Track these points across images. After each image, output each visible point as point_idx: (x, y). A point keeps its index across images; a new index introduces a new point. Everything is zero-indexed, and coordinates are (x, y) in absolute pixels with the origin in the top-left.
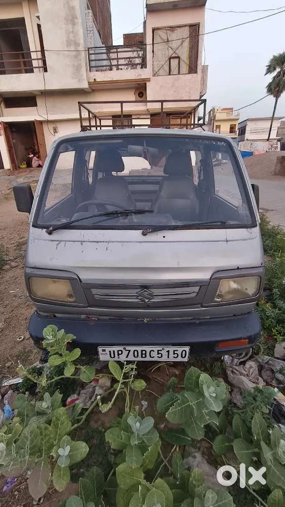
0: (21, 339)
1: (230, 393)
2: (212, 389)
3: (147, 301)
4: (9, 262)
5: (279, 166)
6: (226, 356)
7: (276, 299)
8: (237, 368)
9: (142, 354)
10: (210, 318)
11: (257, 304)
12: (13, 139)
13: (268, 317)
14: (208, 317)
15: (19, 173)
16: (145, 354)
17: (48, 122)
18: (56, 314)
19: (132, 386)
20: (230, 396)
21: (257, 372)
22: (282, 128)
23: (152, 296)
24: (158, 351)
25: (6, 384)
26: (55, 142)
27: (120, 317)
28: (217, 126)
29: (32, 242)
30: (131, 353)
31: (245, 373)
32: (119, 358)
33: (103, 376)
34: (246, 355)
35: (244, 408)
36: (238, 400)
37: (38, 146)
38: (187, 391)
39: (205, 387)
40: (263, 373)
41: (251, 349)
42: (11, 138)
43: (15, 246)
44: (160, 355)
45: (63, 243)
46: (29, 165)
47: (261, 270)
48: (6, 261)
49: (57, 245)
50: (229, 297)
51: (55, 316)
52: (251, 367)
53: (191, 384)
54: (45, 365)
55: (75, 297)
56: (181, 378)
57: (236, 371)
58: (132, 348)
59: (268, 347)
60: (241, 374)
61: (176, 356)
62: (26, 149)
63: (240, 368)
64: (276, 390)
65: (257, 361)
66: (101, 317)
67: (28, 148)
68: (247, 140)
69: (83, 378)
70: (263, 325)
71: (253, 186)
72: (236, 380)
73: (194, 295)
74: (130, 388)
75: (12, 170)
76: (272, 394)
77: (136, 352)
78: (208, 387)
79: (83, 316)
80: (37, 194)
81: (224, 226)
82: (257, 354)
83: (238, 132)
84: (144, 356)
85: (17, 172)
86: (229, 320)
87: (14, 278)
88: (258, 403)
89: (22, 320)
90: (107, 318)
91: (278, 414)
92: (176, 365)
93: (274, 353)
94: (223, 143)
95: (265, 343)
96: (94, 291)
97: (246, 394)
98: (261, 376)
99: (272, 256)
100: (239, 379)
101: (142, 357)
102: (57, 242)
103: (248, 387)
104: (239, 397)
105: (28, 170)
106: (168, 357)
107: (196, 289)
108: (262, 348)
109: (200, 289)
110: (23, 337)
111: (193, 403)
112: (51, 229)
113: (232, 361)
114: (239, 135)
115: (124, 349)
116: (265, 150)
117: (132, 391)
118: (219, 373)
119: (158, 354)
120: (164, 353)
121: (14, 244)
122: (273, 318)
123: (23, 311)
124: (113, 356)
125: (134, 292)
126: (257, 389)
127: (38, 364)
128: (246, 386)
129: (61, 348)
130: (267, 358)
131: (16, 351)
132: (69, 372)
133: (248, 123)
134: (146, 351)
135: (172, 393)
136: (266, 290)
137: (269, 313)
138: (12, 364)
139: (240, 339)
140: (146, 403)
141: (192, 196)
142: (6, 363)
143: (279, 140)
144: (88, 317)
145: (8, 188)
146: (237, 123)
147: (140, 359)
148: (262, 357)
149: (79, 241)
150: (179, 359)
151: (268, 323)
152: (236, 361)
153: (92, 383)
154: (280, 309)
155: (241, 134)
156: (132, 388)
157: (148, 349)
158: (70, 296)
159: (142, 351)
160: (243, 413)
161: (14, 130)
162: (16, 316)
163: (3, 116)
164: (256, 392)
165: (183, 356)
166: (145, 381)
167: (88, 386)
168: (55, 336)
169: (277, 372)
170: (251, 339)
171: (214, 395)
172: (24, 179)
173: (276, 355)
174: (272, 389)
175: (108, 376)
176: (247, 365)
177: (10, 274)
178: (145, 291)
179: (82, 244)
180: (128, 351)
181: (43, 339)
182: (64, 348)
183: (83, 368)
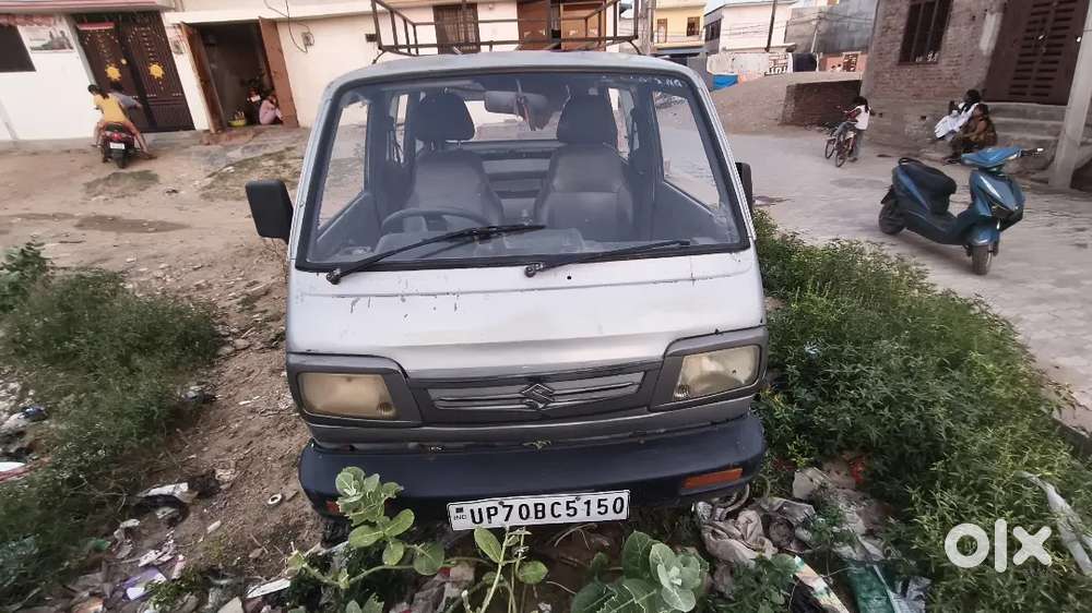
0: (276, 501)
1: (712, 573)
2: (675, 571)
3: (541, 406)
4: (230, 339)
5: (791, 107)
6: (701, 504)
7: (792, 385)
8: (721, 524)
9: (537, 512)
10: (667, 432)
11: (757, 398)
12: (212, 61)
13: (778, 420)
14: (662, 431)
15: (230, 138)
16: (543, 511)
17: (289, 21)
18: (356, 446)
19: (520, 577)
20: (710, 578)
21: (760, 529)
22: (795, 24)
23: (551, 395)
24: (568, 503)
25: (255, 594)
26: (329, 87)
27: (487, 442)
28: (659, 22)
29: (299, 301)
30: (515, 511)
31: (739, 533)
32: (490, 523)
33: (458, 563)
34: (739, 499)
35: (738, 597)
36: (726, 584)
37: (270, 77)
38: (627, 578)
39: (661, 569)
40: (773, 532)
41: (748, 486)
42: (205, 60)
43: (238, 304)
44: (571, 512)
45: (364, 301)
46: (252, 118)
47: (760, 333)
48: (224, 336)
49: (353, 303)
50: (700, 388)
51: (353, 448)
52: (749, 521)
53: (635, 564)
54: (334, 549)
55: (396, 407)
56: (614, 553)
57: (719, 531)
58: (516, 502)
59: (781, 481)
60: (731, 536)
61: (602, 510)
62: (242, 83)
63: (729, 526)
64: (798, 560)
65: (759, 509)
66: (447, 445)
67: (247, 79)
68: (724, 49)
69: (420, 567)
70: (768, 438)
71: (739, 166)
72: (720, 548)
73: (634, 389)
74: (516, 579)
75: (213, 131)
76: (788, 567)
77: (524, 509)
78: (668, 569)
79: (412, 445)
80: (299, 197)
81: (686, 250)
82: (759, 495)
83: (704, 34)
84: (540, 515)
85: (224, 136)
86: (703, 433)
87: (245, 373)
88: (763, 588)
89: (274, 461)
90: (461, 445)
91: (801, 603)
92: (602, 527)
93: (791, 491)
94: (676, 81)
95: (775, 472)
96: (434, 394)
97: (742, 572)
98: (768, 536)
99: (784, 298)
100: (727, 546)
101: (537, 517)
102: (353, 299)
103: (745, 557)
104: (727, 580)
105: (251, 131)
106: (588, 514)
107: (638, 377)
108: (769, 485)
109: (644, 377)
110: (280, 497)
111: (640, 600)
112: (338, 272)
113: (713, 511)
114: (706, 40)
115: (501, 503)
116: (762, 71)
117: (519, 585)
118: (688, 537)
119: (568, 508)
120: (580, 506)
121: (235, 297)
122: (788, 423)
123: (275, 442)
124: (477, 520)
125: (514, 391)
126: (761, 561)
127: (318, 548)
128: (740, 557)
129: (374, 512)
130: (778, 501)
131: (267, 527)
132: (392, 558)
133: (726, 14)
134: (543, 505)
135: (599, 583)
136: (774, 367)
137: (778, 414)
138: (263, 551)
139: (727, 467)
140: (549, 606)
141: (618, 184)
142: (251, 551)
143: (789, 50)
144: (423, 446)
145: (209, 173)
146: (701, 14)
147: (532, 521)
148: (769, 500)
149: (397, 296)
150: (611, 516)
151: (778, 432)
152: (719, 511)
153: (436, 578)
154: (800, 405)
155: (711, 39)
156: (521, 578)
157: (548, 500)
158: (384, 406)
159: (536, 505)
160: (736, 607)
161: (212, 41)
162: (260, 454)
163: (184, 10)
164: (761, 568)
165: (618, 509)
166: (545, 564)
167: (428, 584)
168: (360, 488)
169: (798, 526)
170: (748, 467)
171: (679, 582)
172: (243, 152)
173: (796, 494)
174: (790, 558)
175: (467, 561)
176: (742, 518)
177: (236, 364)
178: (537, 388)
179: (404, 300)
180: (508, 509)
181: (335, 496)
182: (381, 511)
183: (418, 548)
